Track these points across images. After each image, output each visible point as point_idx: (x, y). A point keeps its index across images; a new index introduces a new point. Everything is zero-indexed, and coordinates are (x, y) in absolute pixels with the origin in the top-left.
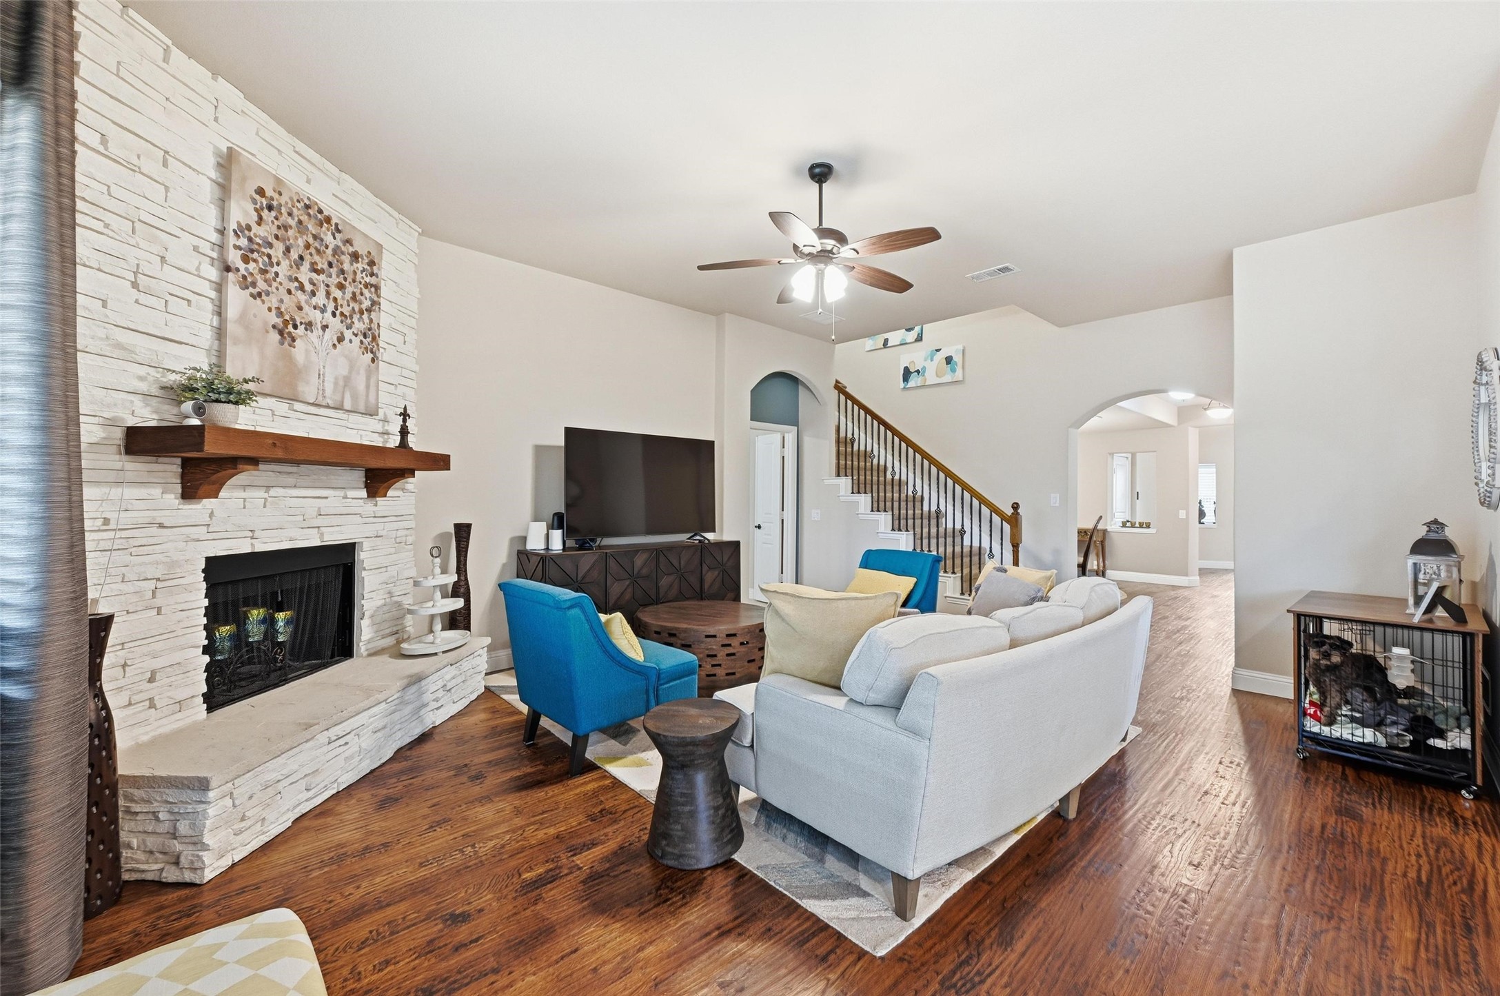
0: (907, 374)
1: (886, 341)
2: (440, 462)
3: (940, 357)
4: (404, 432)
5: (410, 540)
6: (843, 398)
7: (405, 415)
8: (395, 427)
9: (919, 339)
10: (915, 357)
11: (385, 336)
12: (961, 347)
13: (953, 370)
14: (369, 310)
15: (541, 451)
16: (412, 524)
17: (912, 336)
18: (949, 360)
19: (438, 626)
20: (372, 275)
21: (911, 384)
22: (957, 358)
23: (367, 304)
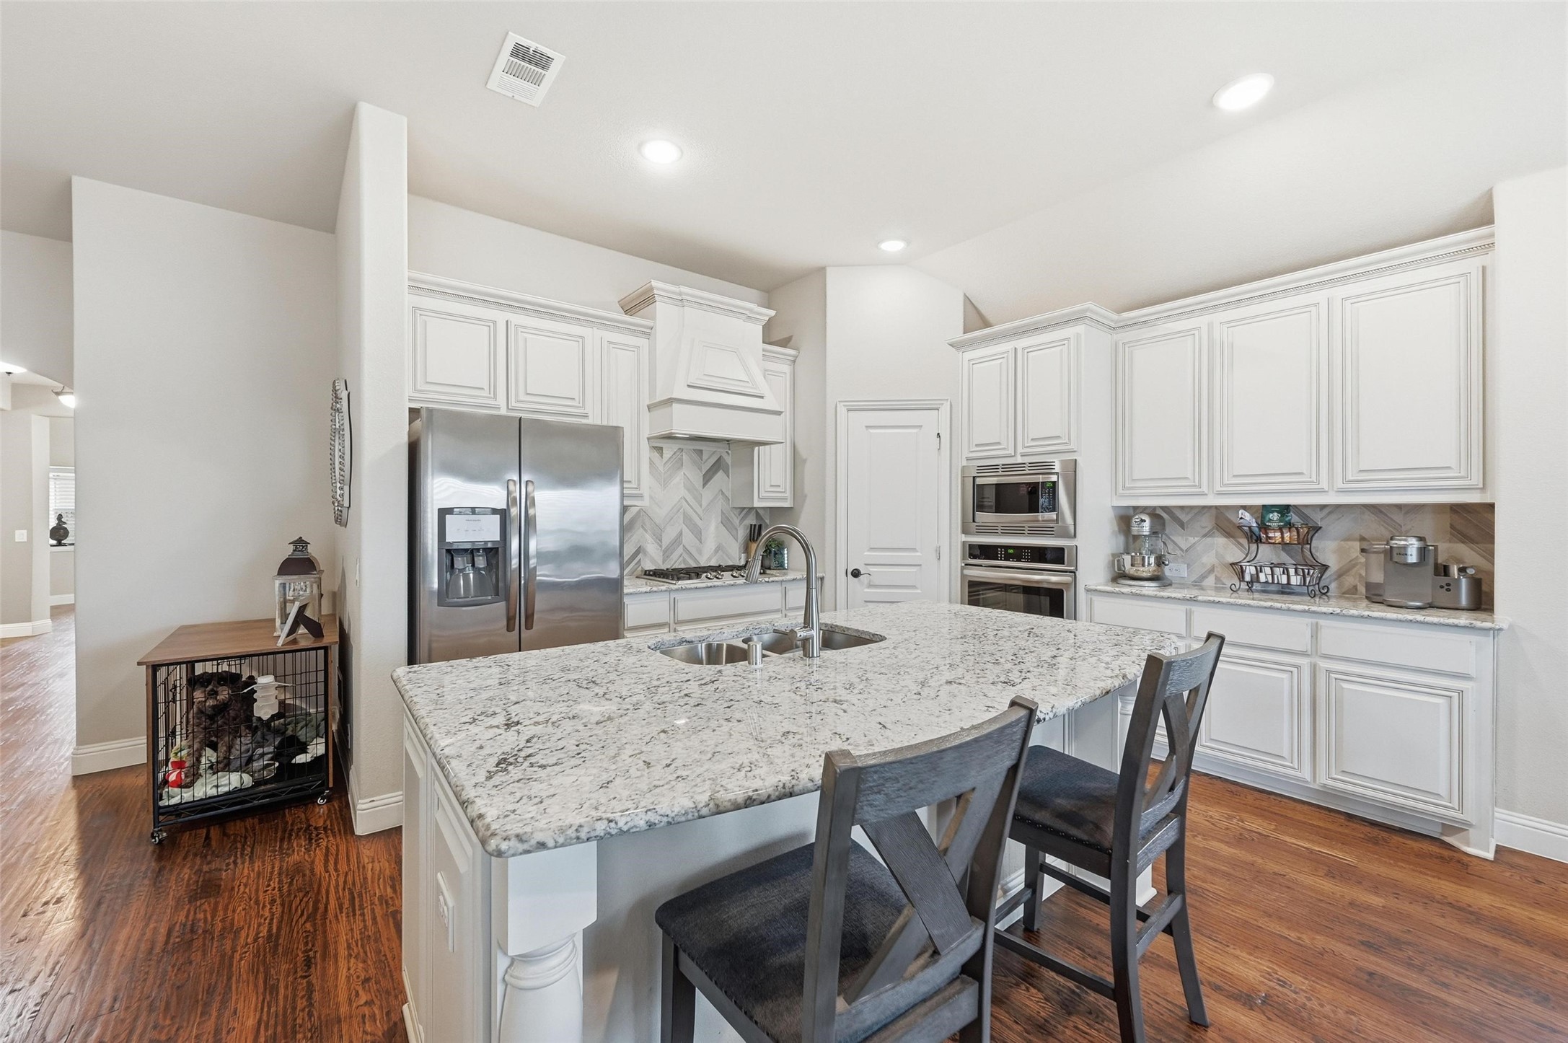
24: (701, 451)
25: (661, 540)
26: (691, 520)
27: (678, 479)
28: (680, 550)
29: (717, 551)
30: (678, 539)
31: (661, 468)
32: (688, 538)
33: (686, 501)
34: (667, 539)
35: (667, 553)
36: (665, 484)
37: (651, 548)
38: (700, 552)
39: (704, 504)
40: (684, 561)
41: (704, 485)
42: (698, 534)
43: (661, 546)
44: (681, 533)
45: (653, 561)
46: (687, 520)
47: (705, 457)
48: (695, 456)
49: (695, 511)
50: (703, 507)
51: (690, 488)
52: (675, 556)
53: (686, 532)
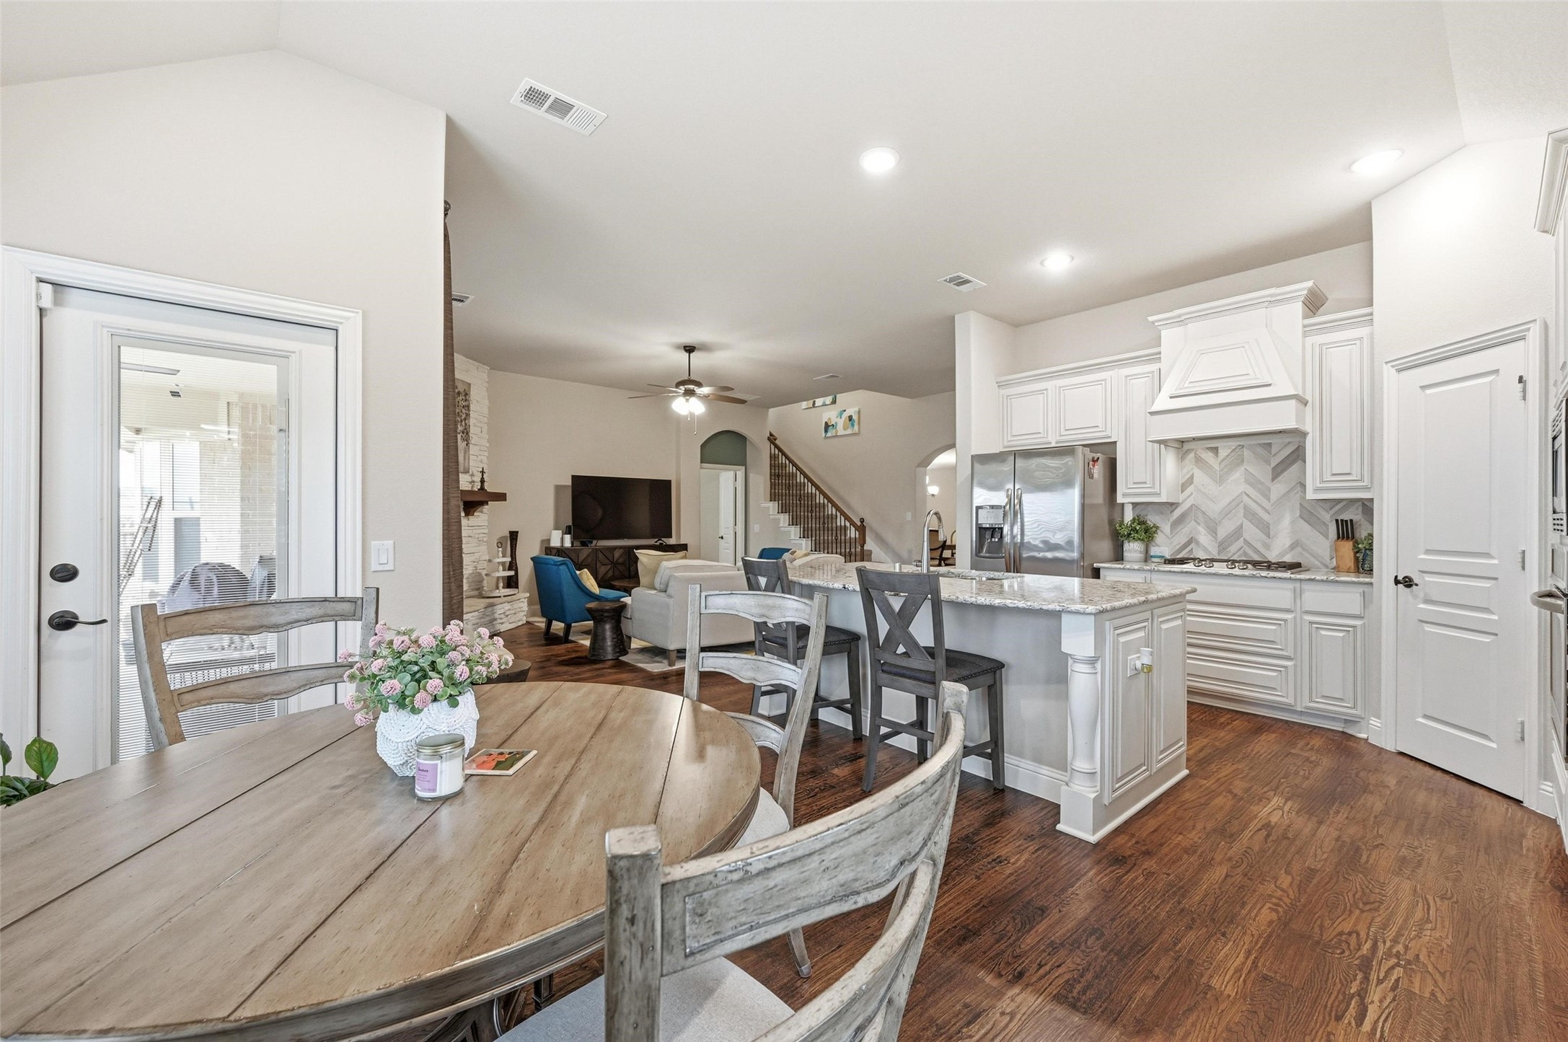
0: (827, 426)
1: (814, 403)
2: (501, 497)
3: (845, 415)
4: (482, 481)
5: (485, 539)
6: (773, 447)
7: (483, 472)
8: (477, 478)
9: (834, 402)
10: (830, 415)
11: (472, 430)
12: (857, 409)
13: (853, 425)
14: (465, 419)
15: (558, 488)
16: (486, 531)
17: (829, 400)
18: (850, 418)
19: (501, 585)
20: (466, 400)
21: (829, 434)
22: (855, 417)
23: (464, 416)
24: (1270, 445)
25: (1216, 533)
26: (1254, 514)
27: (1238, 474)
28: (1240, 543)
29: (1293, 547)
30: (1238, 533)
31: (1216, 467)
32: (1251, 532)
33: (1248, 496)
34: (1222, 532)
35: (1223, 546)
36: (1221, 480)
37: (1204, 538)
38: (1267, 547)
39: (1274, 497)
40: (1245, 554)
41: (1273, 479)
42: (1265, 528)
43: (1216, 538)
44: (1241, 526)
45: (1205, 550)
46: (1250, 515)
47: (1274, 450)
48: (1260, 450)
49: (1261, 506)
50: (1272, 502)
51: (1252, 481)
52: (1233, 548)
53: (1247, 524)
